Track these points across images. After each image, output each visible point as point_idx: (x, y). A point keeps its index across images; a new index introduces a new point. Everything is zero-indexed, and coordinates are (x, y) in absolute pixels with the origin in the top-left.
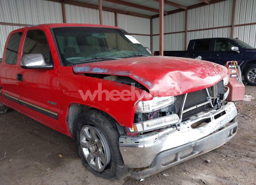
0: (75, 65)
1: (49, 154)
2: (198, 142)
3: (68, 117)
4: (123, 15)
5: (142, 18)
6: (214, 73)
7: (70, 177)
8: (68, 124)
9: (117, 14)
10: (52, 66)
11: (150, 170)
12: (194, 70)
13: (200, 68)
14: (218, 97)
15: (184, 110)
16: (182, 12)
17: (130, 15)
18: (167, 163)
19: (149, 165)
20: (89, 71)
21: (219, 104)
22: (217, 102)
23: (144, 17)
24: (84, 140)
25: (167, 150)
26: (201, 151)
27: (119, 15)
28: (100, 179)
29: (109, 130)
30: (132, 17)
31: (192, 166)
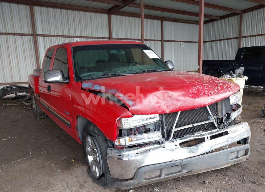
0: (85, 80)
1: (65, 158)
2: (184, 161)
3: (77, 126)
4: (170, 23)
5: (191, 25)
6: (213, 92)
7: (73, 180)
8: (78, 133)
9: (164, 22)
10: (68, 81)
11: (131, 182)
12: (186, 89)
13: (195, 87)
14: (225, 116)
15: (176, 128)
16: (237, 16)
17: (178, 22)
18: (151, 177)
19: (131, 177)
20: (92, 88)
21: (226, 124)
22: (224, 121)
23: (193, 24)
24: (89, 149)
25: (149, 165)
26: (189, 170)
27: (165, 23)
28: (96, 185)
29: (101, 142)
30: (179, 24)
31: (188, 185)
